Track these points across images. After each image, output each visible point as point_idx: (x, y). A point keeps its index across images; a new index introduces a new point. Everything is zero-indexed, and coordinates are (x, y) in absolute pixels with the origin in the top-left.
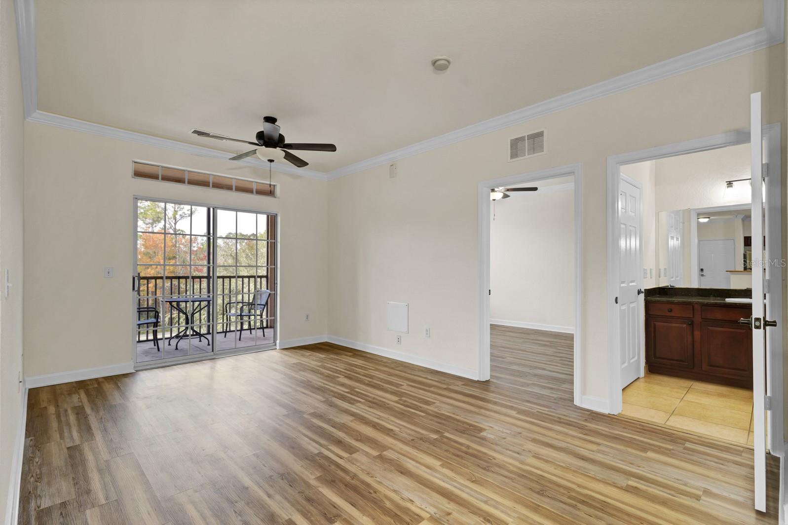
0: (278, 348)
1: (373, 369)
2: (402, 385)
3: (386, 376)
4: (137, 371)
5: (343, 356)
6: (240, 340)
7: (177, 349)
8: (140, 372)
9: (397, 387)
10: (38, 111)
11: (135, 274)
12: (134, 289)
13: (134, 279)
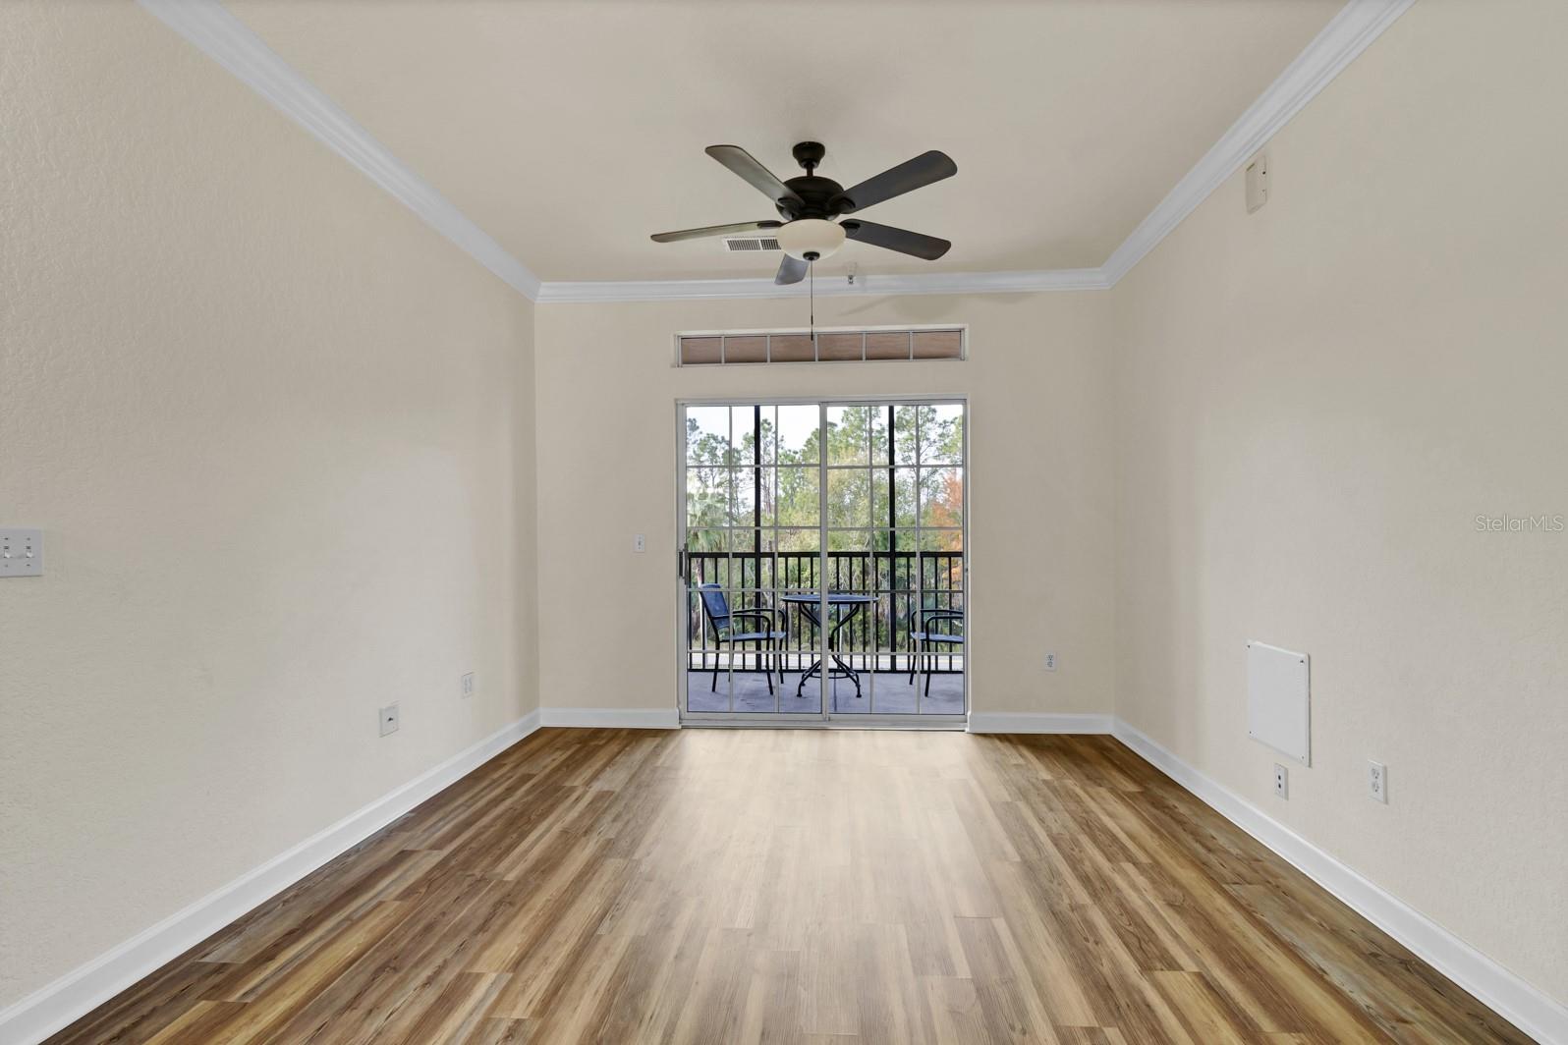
0: (967, 730)
1: (1143, 859)
2: (1172, 965)
3: (1159, 905)
4: (684, 728)
5: (1103, 791)
6: (926, 695)
7: (799, 695)
8: (692, 732)
9: (1146, 968)
10: (543, 284)
11: (682, 547)
12: (681, 574)
13: (681, 554)
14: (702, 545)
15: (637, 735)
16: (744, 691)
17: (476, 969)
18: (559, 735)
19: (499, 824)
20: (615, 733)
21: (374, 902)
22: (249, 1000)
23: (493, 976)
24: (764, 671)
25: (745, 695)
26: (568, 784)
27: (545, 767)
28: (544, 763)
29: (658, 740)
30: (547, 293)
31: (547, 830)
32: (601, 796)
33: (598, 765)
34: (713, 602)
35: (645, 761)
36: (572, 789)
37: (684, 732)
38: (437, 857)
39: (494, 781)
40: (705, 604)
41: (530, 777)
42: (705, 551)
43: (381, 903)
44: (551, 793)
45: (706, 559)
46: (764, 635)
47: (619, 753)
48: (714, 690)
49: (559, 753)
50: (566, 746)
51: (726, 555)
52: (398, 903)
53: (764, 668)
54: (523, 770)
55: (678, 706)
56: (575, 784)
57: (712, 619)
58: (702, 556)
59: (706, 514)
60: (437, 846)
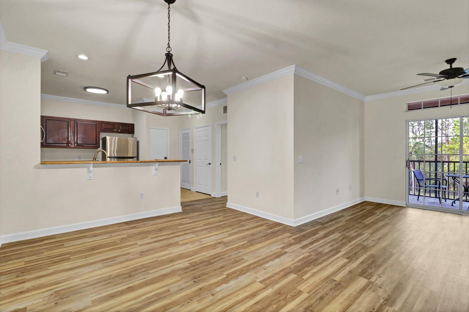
7: (452, 206)
8: (410, 208)
10: (367, 97)
11: (407, 159)
12: (407, 166)
13: (407, 161)
14: (414, 157)
15: (393, 206)
16: (429, 202)
17: (364, 232)
18: (370, 203)
19: (361, 215)
20: (386, 205)
21: (341, 221)
22: (327, 227)
23: (367, 234)
24: (438, 198)
25: (430, 203)
26: (375, 212)
27: (368, 208)
28: (368, 207)
29: (399, 208)
30: (368, 99)
31: (372, 218)
32: (384, 215)
33: (382, 210)
34: (418, 175)
35: (396, 212)
36: (376, 213)
37: (408, 208)
38: (349, 218)
39: (357, 209)
40: (415, 175)
41: (365, 209)
42: (415, 160)
43: (342, 221)
44: (371, 213)
45: (416, 163)
46: (438, 186)
47: (388, 209)
48: (418, 200)
49: (371, 206)
50: (373, 205)
51: (423, 161)
52: (345, 222)
53: (438, 197)
54: (363, 208)
55: (405, 201)
56: (377, 212)
57: (417, 180)
58: (414, 161)
59: (416, 146)
60: (349, 216)
